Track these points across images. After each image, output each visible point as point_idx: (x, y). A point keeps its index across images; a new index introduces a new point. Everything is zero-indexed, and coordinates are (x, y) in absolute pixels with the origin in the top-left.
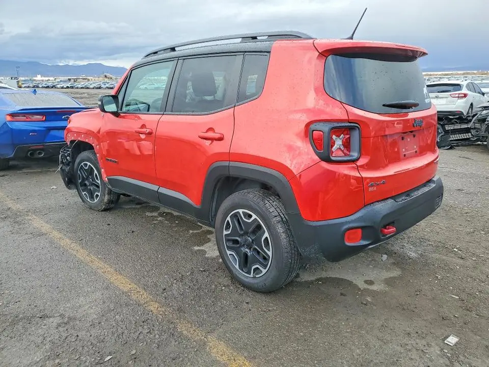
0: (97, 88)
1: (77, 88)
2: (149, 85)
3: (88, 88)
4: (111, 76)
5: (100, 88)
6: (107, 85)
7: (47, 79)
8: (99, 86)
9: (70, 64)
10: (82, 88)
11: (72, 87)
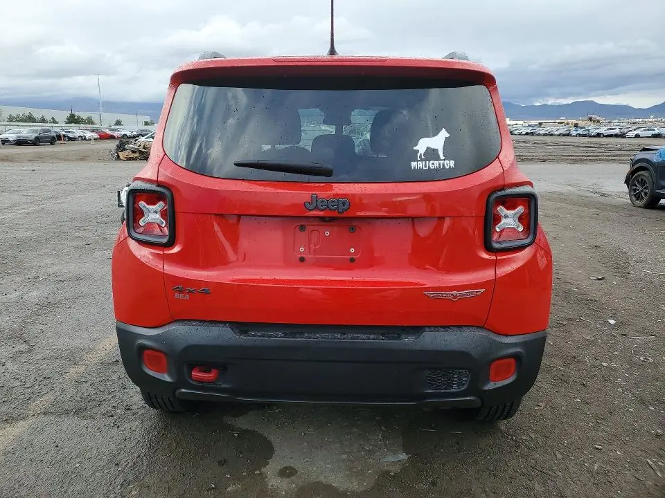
0: (564, 135)
1: (539, 135)
2: (644, 130)
3: (552, 135)
4: (598, 118)
5: (568, 135)
6: (580, 131)
7: (514, 122)
8: (568, 132)
9: (549, 104)
10: (544, 135)
11: (532, 134)
